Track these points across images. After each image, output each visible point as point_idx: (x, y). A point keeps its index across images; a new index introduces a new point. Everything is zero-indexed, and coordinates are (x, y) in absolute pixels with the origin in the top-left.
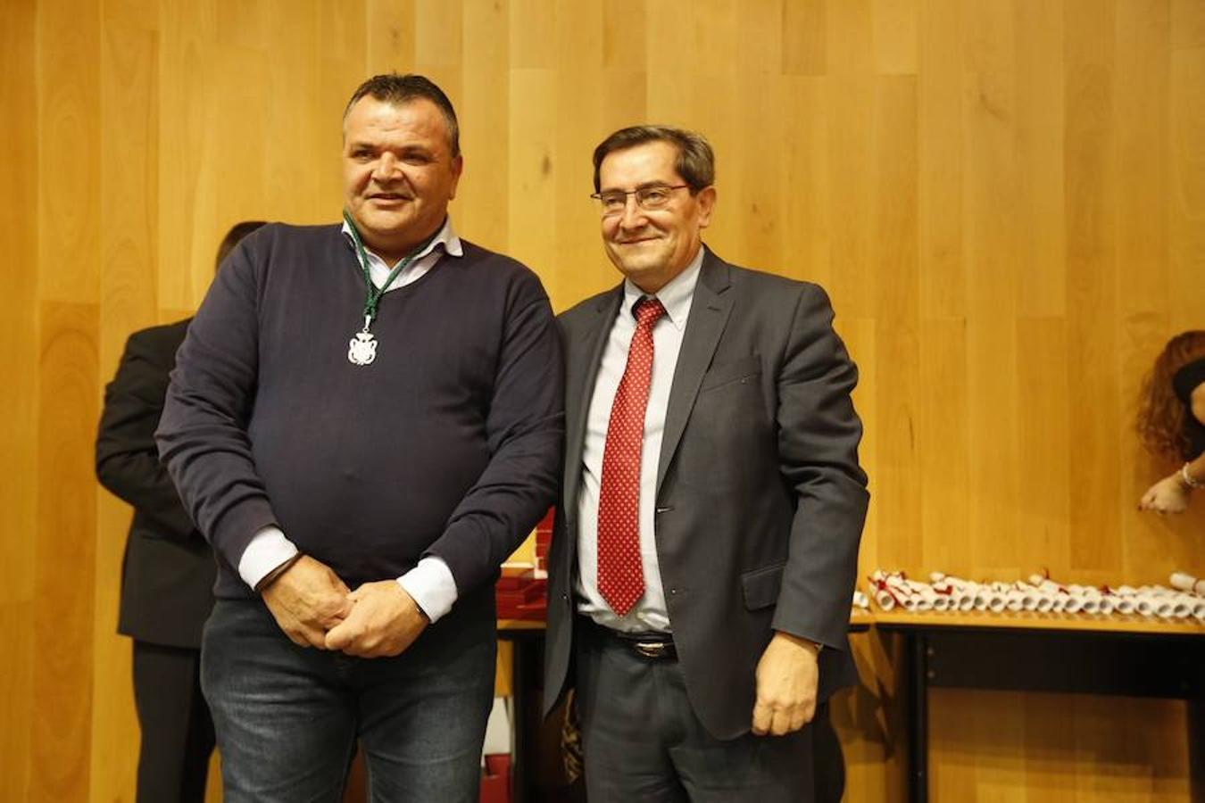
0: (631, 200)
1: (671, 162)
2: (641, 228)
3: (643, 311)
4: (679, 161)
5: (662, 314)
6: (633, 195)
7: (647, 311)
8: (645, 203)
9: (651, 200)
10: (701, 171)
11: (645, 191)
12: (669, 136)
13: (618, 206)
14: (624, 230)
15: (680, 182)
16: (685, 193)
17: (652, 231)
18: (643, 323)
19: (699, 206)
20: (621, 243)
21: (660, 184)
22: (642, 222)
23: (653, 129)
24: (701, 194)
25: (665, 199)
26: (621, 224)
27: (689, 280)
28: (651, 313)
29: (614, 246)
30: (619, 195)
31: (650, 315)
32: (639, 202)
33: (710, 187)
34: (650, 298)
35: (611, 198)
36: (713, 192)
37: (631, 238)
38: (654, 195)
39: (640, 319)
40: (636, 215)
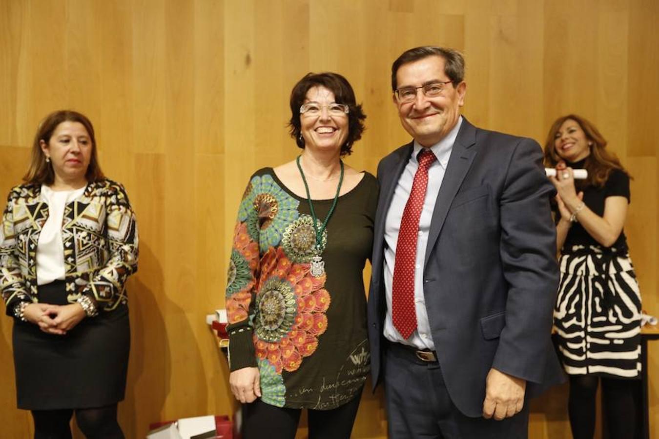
0: (420, 92)
1: (442, 68)
2: (428, 108)
3: (423, 158)
4: (447, 67)
5: (434, 160)
6: (421, 89)
7: (425, 158)
8: (428, 93)
9: (432, 91)
10: (459, 73)
11: (428, 86)
12: (439, 52)
13: (411, 96)
14: (416, 110)
15: (447, 80)
16: (450, 85)
17: (433, 110)
18: (422, 165)
19: (457, 93)
20: (413, 118)
21: (437, 81)
22: (428, 104)
23: (430, 49)
24: (458, 86)
25: (440, 90)
26: (414, 107)
27: (451, 140)
28: (428, 159)
29: (408, 120)
30: (412, 90)
31: (426, 160)
32: (425, 93)
33: (463, 82)
34: (427, 150)
35: (407, 91)
36: (464, 85)
37: (419, 115)
38: (434, 88)
39: (421, 163)
40: (424, 101)
